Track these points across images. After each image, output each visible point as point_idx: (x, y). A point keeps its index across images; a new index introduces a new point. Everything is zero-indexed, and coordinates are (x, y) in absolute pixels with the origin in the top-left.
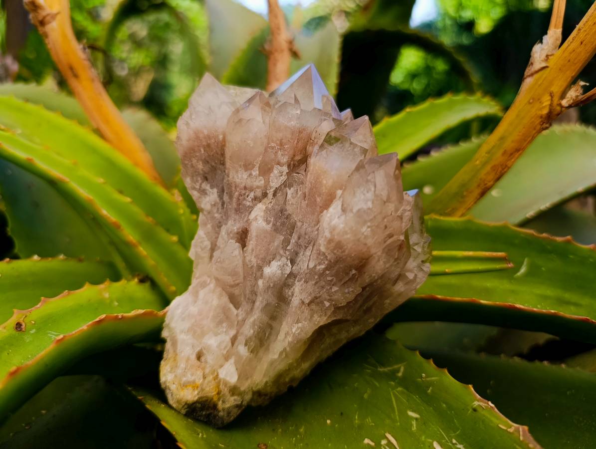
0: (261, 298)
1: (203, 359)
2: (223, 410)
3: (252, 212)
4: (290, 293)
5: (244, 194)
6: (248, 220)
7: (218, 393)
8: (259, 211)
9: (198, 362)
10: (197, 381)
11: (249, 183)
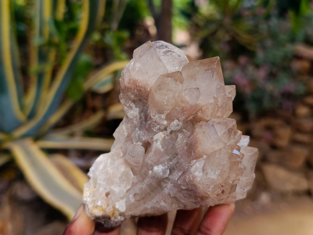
0: (148, 180)
1: (109, 196)
2: (114, 221)
3: (156, 135)
4: (164, 186)
5: (154, 125)
6: (152, 138)
7: (113, 214)
8: (160, 136)
9: (106, 197)
10: (103, 206)
11: (158, 120)
